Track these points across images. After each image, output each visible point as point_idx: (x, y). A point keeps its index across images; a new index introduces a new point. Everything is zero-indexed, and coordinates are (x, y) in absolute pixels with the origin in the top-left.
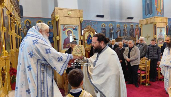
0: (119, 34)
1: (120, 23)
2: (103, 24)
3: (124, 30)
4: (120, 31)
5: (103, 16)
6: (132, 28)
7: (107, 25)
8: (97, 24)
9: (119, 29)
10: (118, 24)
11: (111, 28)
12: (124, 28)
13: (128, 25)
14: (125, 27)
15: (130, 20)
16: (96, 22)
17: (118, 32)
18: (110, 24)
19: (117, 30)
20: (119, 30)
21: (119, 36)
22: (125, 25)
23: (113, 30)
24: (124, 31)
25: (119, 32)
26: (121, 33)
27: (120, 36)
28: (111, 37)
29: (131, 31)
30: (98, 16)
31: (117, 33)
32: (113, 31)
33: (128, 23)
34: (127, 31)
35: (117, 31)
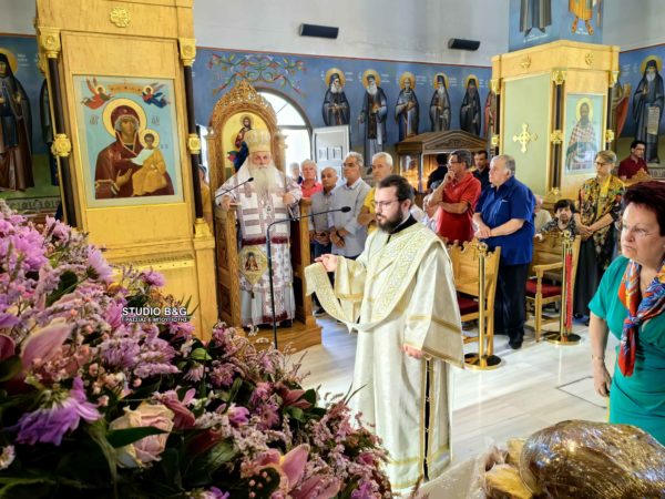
0: (408, 122)
1: (417, 67)
2: (335, 71)
3: (435, 100)
4: (417, 106)
5: (331, 33)
6: (472, 95)
7: (355, 76)
8: (305, 69)
9: (413, 97)
10: (408, 75)
11: (373, 90)
12: (436, 92)
13: (451, 81)
14: (441, 90)
15: (463, 53)
16: (299, 58)
17: (404, 111)
18: (370, 72)
19: (403, 103)
20: (411, 104)
21: (409, 131)
22: (440, 79)
23: (383, 103)
24: (434, 108)
25: (409, 113)
26: (421, 117)
27: (416, 131)
28: (374, 137)
29: (466, 109)
30: (309, 31)
31: (400, 115)
32: (383, 109)
33: (456, 70)
34: (449, 108)
35: (399, 108)
